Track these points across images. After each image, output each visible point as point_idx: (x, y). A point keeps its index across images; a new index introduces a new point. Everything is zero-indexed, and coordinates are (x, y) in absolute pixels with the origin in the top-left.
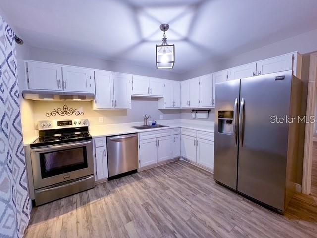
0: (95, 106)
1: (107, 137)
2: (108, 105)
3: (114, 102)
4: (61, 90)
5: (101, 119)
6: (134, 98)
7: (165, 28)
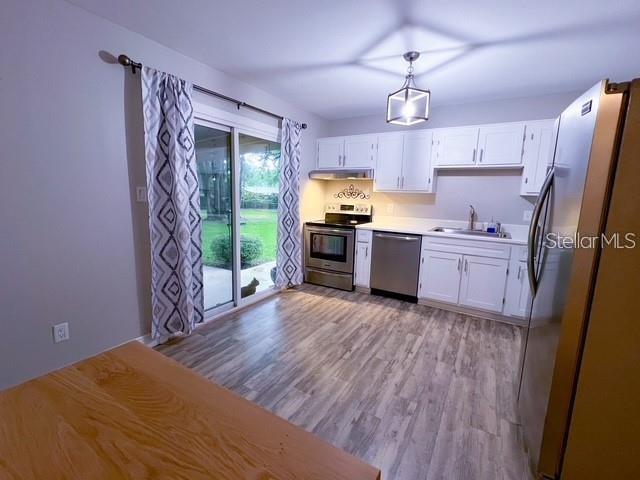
0: (376, 187)
1: (374, 231)
2: (392, 186)
3: (401, 181)
4: (341, 168)
5: (391, 206)
6: (441, 172)
7: (411, 57)
